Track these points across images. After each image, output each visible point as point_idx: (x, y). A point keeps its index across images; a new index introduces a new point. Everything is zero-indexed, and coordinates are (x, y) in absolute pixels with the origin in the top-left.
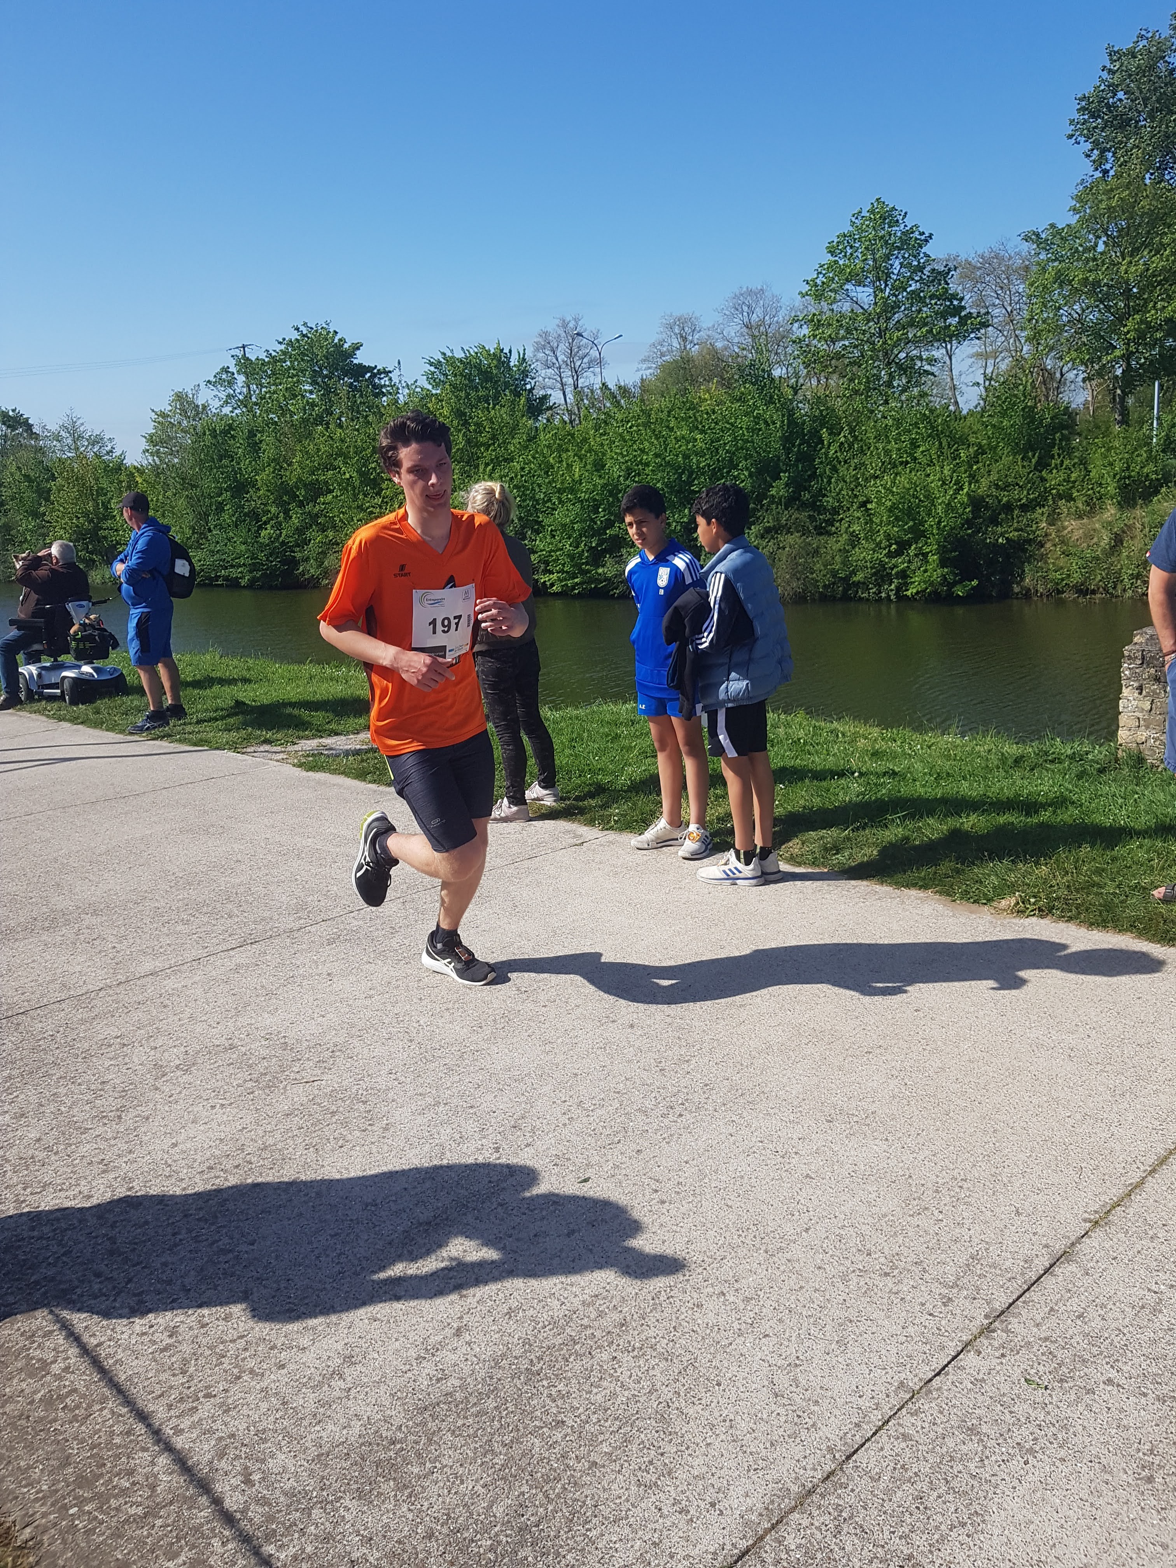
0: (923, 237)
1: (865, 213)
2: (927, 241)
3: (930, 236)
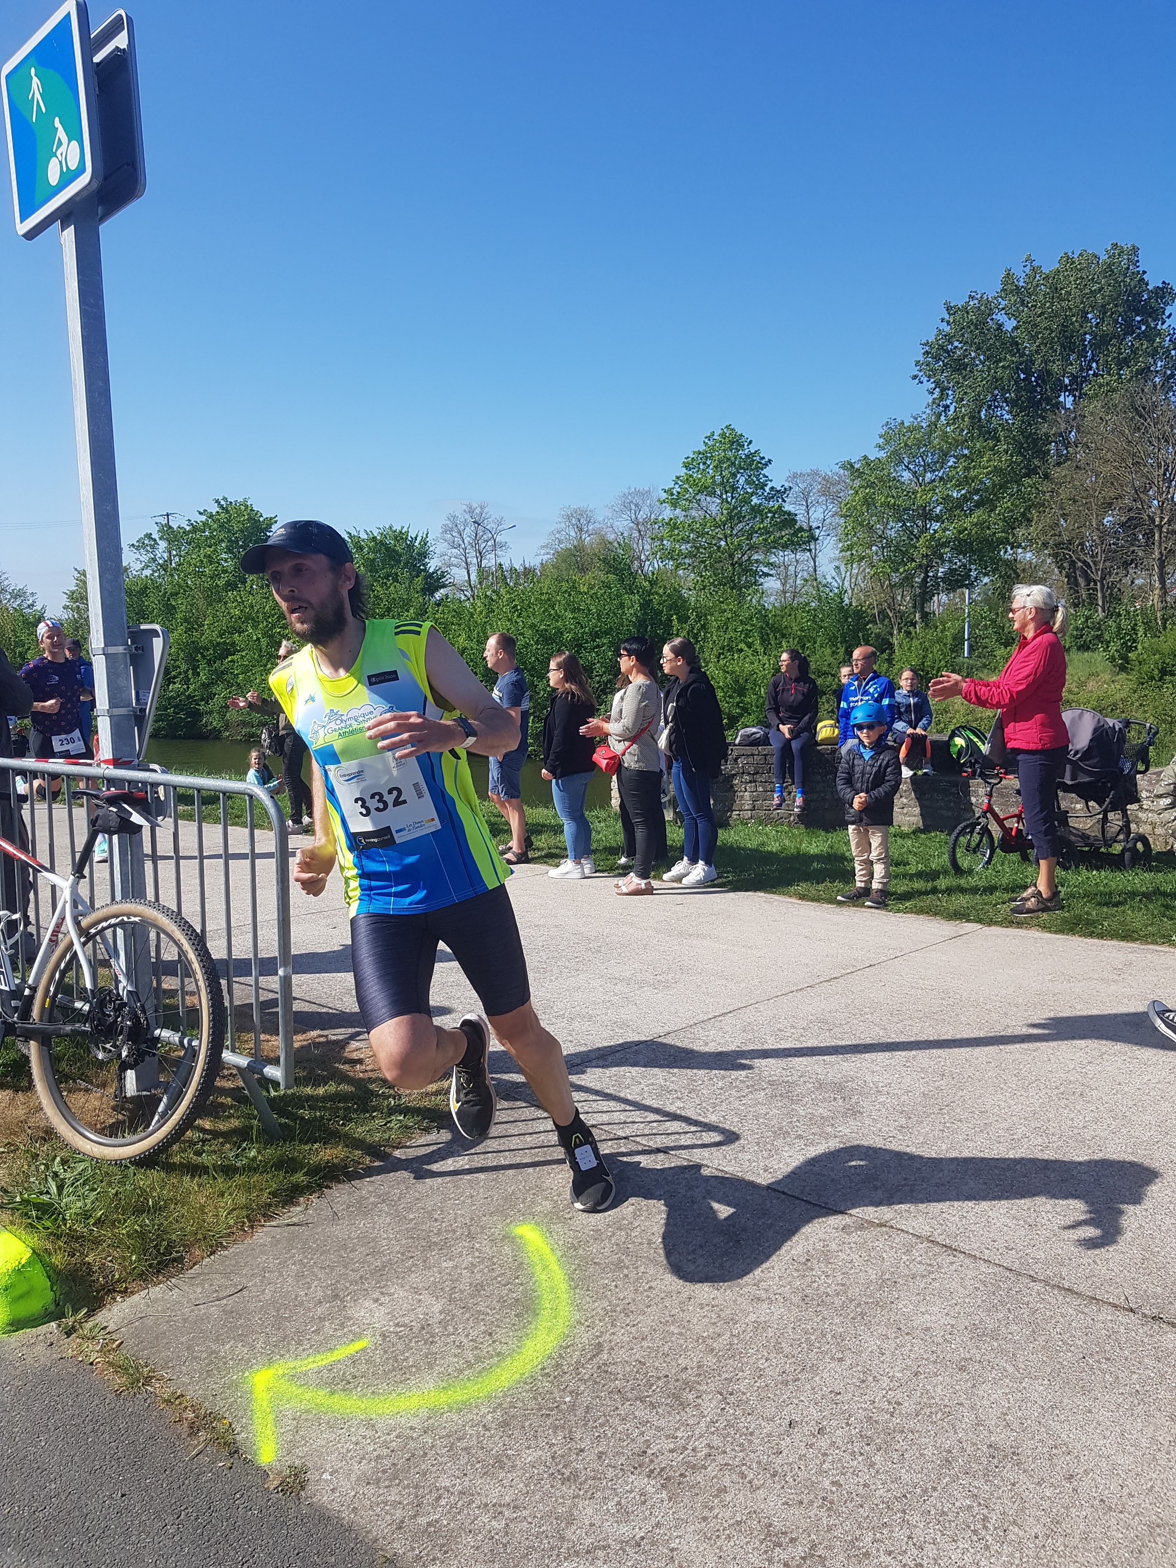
0: (763, 461)
1: (716, 437)
2: (766, 465)
3: (770, 461)
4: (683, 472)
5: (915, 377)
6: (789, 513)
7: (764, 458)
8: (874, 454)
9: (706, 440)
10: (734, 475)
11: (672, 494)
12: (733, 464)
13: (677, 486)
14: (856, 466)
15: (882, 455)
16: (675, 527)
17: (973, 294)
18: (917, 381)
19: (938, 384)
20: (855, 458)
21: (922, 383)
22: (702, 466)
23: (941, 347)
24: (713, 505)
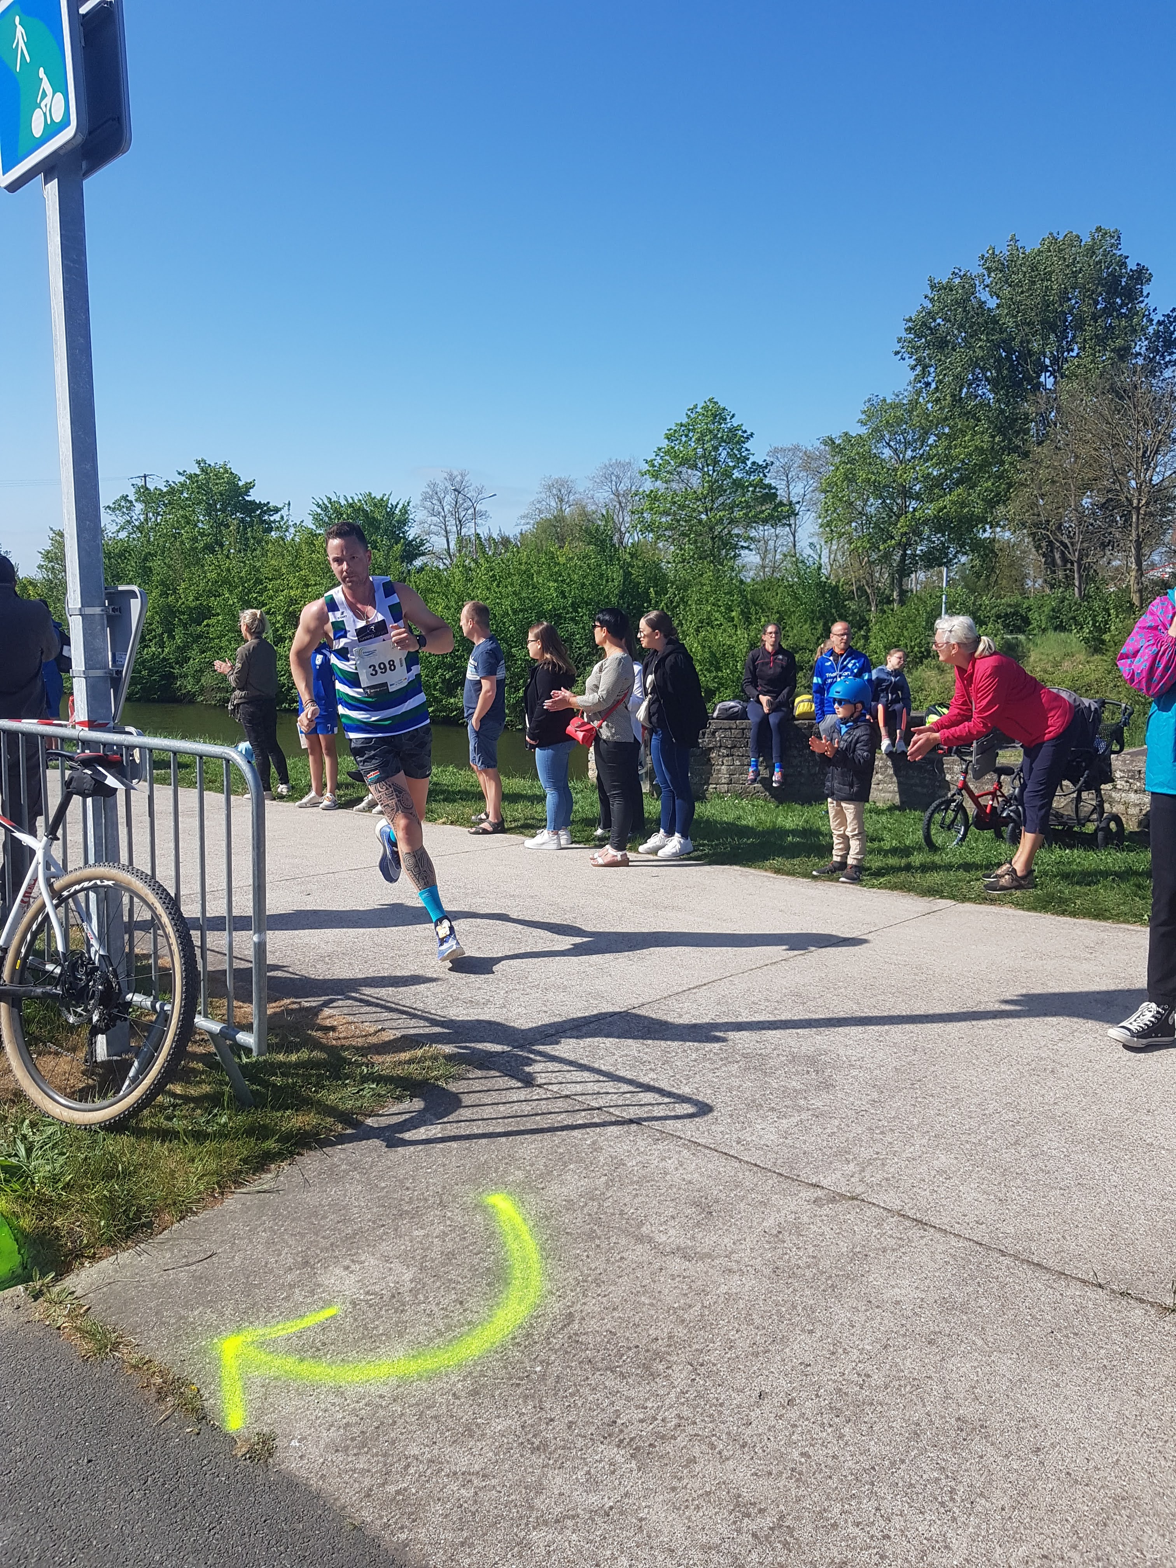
0: (745, 435)
1: (699, 410)
2: (748, 438)
3: (752, 435)
4: (665, 444)
5: (897, 353)
6: (769, 486)
7: (745, 432)
8: (858, 430)
9: (689, 413)
10: (716, 449)
11: (654, 466)
12: (715, 436)
13: (658, 458)
14: (837, 442)
15: (863, 431)
16: (656, 499)
17: (957, 271)
18: (899, 356)
19: (919, 360)
20: (836, 435)
21: (904, 359)
22: (684, 439)
23: (924, 324)
24: (695, 478)
